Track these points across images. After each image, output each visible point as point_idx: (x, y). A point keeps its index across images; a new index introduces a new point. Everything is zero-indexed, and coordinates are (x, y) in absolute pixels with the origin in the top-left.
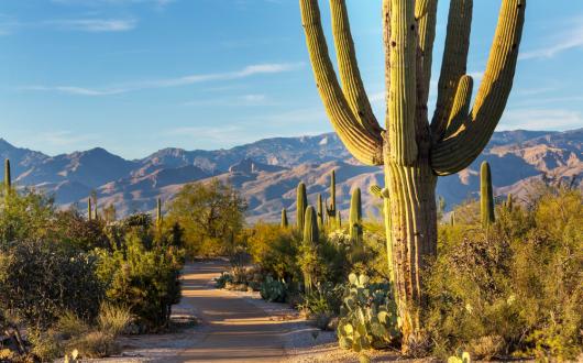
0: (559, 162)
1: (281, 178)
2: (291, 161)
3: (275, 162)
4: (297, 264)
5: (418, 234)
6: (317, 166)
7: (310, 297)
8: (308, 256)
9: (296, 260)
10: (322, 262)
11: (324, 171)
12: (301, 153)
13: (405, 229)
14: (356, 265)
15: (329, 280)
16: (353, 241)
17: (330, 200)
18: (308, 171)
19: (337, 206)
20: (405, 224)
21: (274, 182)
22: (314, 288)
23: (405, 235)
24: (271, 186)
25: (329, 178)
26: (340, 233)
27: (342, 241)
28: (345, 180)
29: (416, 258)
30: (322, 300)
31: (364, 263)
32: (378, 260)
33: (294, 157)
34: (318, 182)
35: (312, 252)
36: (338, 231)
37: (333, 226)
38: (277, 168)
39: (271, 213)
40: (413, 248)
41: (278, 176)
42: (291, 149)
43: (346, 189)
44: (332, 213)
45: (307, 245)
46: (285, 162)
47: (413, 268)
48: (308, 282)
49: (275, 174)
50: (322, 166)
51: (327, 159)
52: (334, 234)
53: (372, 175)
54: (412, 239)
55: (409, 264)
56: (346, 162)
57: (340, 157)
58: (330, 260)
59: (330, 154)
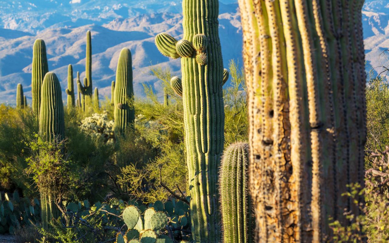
0: (374, 30)
1: (20, 47)
2: (35, 24)
3: (13, 25)
4: (27, 171)
5: (320, 127)
6: (68, 31)
7: (49, 228)
8: (46, 159)
9: (26, 165)
10: (70, 168)
11: (77, 37)
12: (47, 14)
13: (285, 112)
14: (125, 170)
15: (82, 198)
16: (120, 130)
17: (85, 75)
18: (56, 38)
19: (94, 82)
20: (285, 99)
21: (12, 52)
22: (57, 213)
23: (287, 128)
24: (8, 57)
25: (83, 46)
26: (99, 118)
27: (101, 130)
28: (104, 49)
29: (315, 190)
30: (70, 233)
31: (139, 167)
32: (160, 161)
33: (38, 19)
34: (70, 51)
35: (53, 152)
36: (96, 116)
37: (88, 109)
38: (17, 33)
39: (8, 91)
40: (307, 163)
41: (17, 44)
42: (34, 9)
43: (106, 62)
44: (87, 90)
45: (45, 139)
46: (26, 25)
47: (306, 218)
48: (46, 203)
49: (13, 41)
50: (75, 31)
51: (81, 22)
52: (89, 119)
53: (139, 43)
54: (305, 141)
55: (294, 206)
56: (105, 26)
57: (97, 19)
58: (83, 164)
59: (85, 16)
